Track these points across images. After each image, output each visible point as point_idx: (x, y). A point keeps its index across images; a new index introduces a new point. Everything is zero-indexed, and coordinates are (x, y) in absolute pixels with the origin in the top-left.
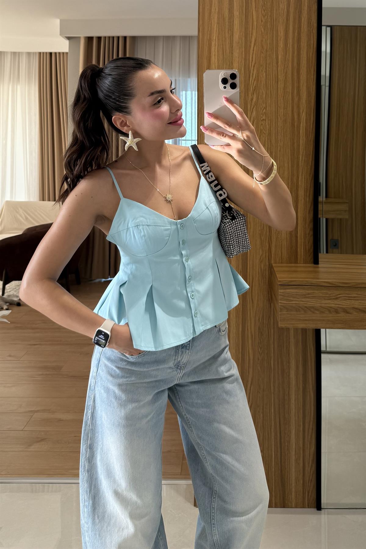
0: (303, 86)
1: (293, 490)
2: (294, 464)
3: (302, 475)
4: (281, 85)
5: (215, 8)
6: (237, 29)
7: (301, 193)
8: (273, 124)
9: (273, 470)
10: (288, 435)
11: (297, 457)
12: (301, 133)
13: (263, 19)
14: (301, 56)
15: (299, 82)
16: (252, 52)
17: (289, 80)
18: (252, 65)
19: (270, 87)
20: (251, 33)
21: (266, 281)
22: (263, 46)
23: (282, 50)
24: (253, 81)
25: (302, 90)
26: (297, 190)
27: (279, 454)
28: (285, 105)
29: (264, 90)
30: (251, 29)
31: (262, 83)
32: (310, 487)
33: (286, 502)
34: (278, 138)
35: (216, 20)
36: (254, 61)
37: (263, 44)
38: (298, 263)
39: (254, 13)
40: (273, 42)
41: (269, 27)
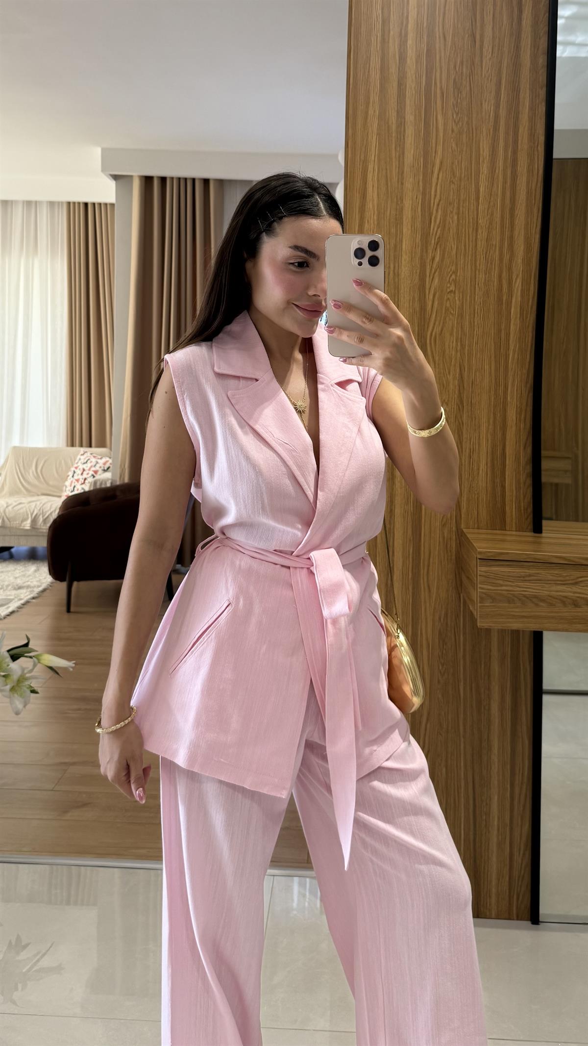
0: (519, 234)
1: (494, 890)
2: (495, 849)
3: (508, 867)
4: (482, 234)
5: (374, 110)
6: (411, 144)
7: (511, 413)
8: (466, 300)
10: (487, 804)
11: (500, 839)
12: (512, 314)
13: (454, 127)
14: (518, 188)
15: (512, 229)
16: (436, 179)
17: (496, 227)
18: (434, 203)
19: (463, 238)
20: (434, 151)
21: (451, 556)
22: (453, 172)
23: (486, 178)
24: (435, 229)
25: (516, 243)
26: (504, 408)
27: (471, 833)
29: (454, 243)
30: (434, 145)
31: (451, 231)
32: (521, 887)
34: (474, 322)
35: (375, 131)
36: (438, 196)
37: (454, 167)
38: (507, 529)
39: (440, 117)
40: (471, 164)
41: (464, 141)
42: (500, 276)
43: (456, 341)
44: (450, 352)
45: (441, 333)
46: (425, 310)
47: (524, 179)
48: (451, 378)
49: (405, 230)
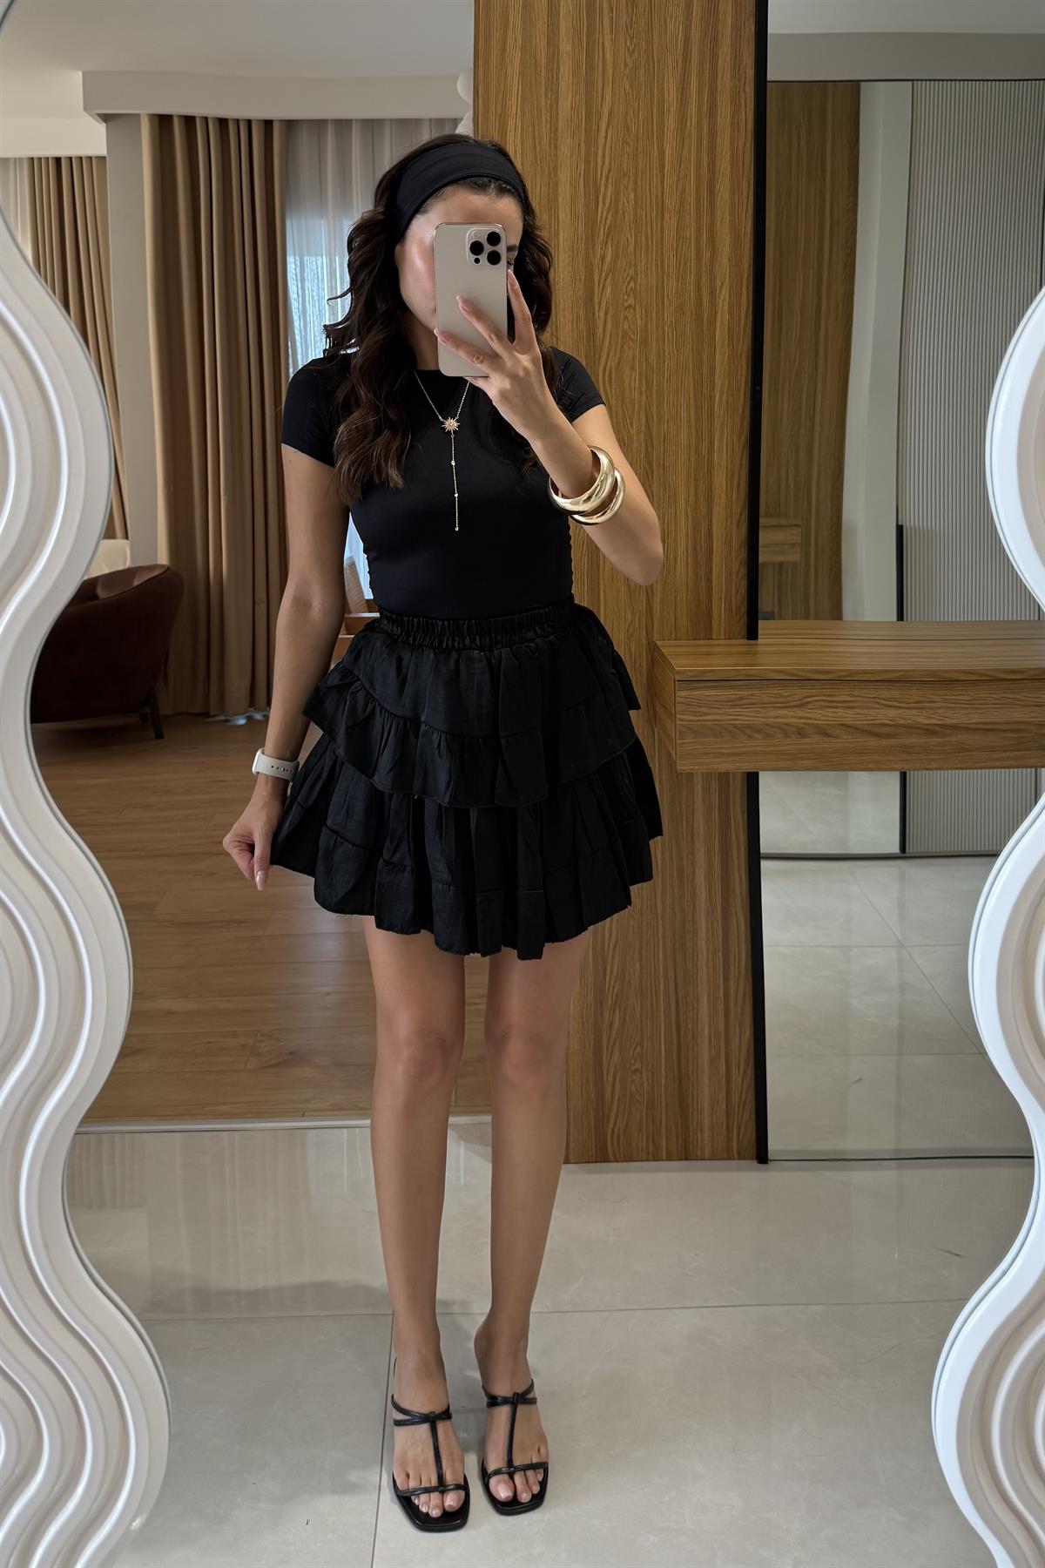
0: (723, 222)
1: (706, 1122)
2: (706, 1068)
3: (725, 1091)
4: (670, 222)
5: (515, 38)
6: (568, 87)
7: (720, 480)
8: (651, 316)
9: (663, 1081)
10: (693, 1008)
11: (713, 1054)
13: (628, 59)
14: (718, 150)
15: (713, 215)
16: (603, 140)
17: (691, 208)
18: (601, 175)
19: (644, 226)
20: (600, 95)
21: (641, 678)
22: (628, 127)
23: (674, 135)
24: (604, 215)
25: (719, 233)
26: (710, 473)
27: (675, 1047)
28: (681, 272)
29: (631, 235)
30: (600, 85)
31: (626, 218)
32: (742, 1116)
33: (691, 1149)
34: (664, 351)
35: (517, 68)
36: (607, 163)
37: (629, 122)
38: (714, 636)
39: (608, 44)
40: (652, 118)
41: (642, 78)
42: (698, 282)
43: (640, 379)
44: (631, 393)
45: (618, 368)
46: (594, 334)
48: (634, 431)
49: (561, 216)
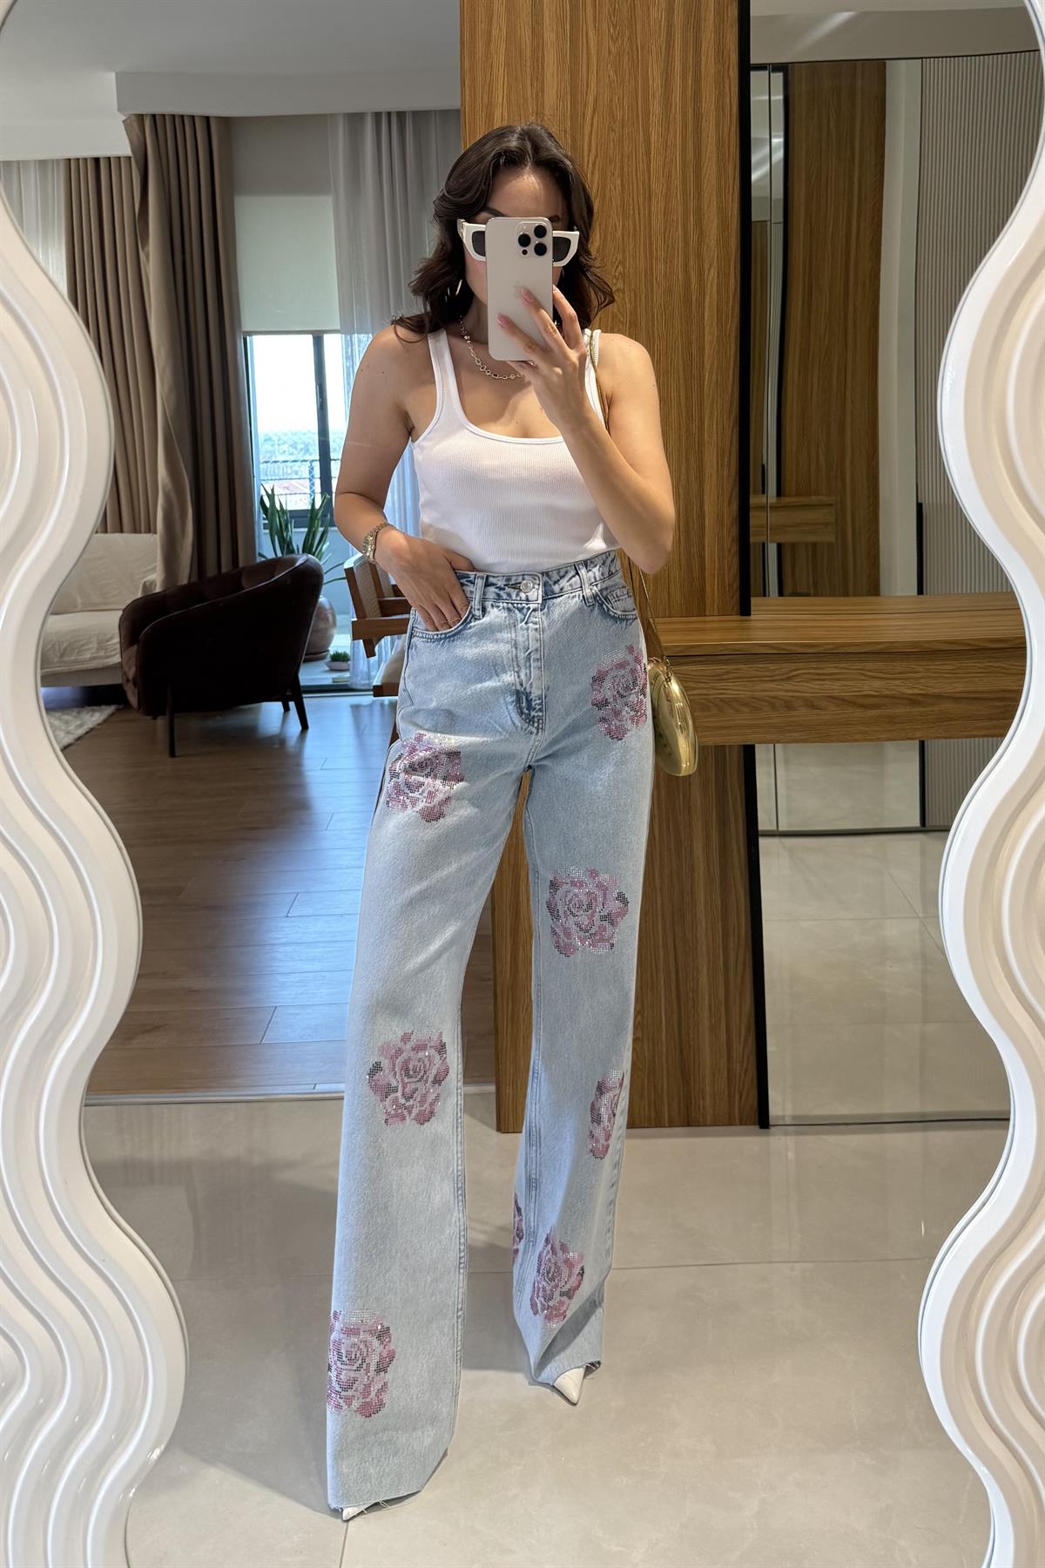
0: (710, 204)
1: (708, 1090)
2: (707, 1035)
3: (726, 1058)
4: (657, 206)
5: (499, 29)
6: (553, 76)
9: (664, 1049)
10: (693, 977)
11: (714, 1022)
13: (612, 47)
15: (699, 197)
16: (590, 128)
17: (677, 194)
19: (632, 212)
20: (585, 82)
22: (613, 114)
23: (659, 121)
25: (706, 217)
27: (675, 1016)
28: (669, 255)
29: (619, 220)
30: (585, 76)
31: (613, 203)
32: (744, 1083)
33: (693, 1115)
35: (502, 59)
36: (593, 150)
37: (614, 109)
38: (708, 613)
39: (591, 34)
40: (637, 104)
41: (627, 65)
42: (686, 265)
47: (713, 121)
